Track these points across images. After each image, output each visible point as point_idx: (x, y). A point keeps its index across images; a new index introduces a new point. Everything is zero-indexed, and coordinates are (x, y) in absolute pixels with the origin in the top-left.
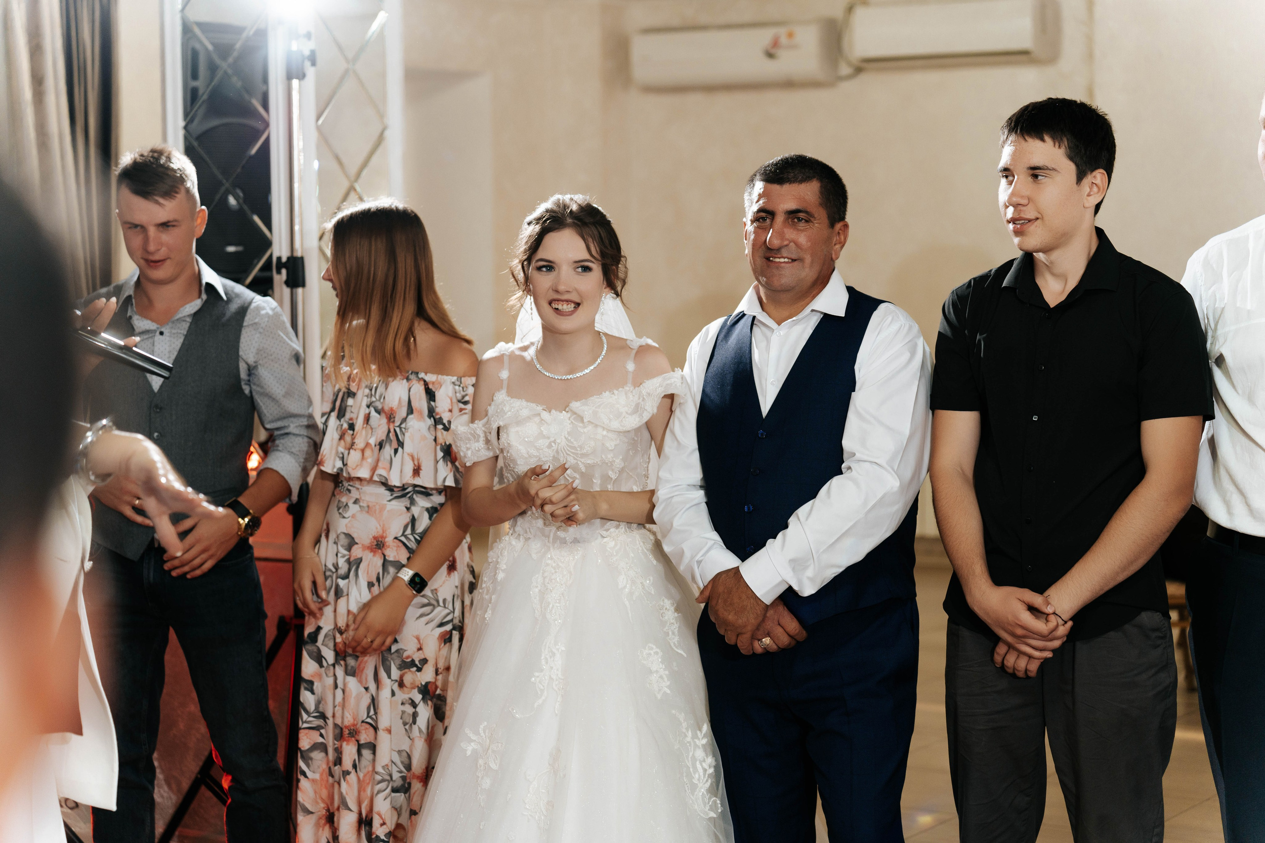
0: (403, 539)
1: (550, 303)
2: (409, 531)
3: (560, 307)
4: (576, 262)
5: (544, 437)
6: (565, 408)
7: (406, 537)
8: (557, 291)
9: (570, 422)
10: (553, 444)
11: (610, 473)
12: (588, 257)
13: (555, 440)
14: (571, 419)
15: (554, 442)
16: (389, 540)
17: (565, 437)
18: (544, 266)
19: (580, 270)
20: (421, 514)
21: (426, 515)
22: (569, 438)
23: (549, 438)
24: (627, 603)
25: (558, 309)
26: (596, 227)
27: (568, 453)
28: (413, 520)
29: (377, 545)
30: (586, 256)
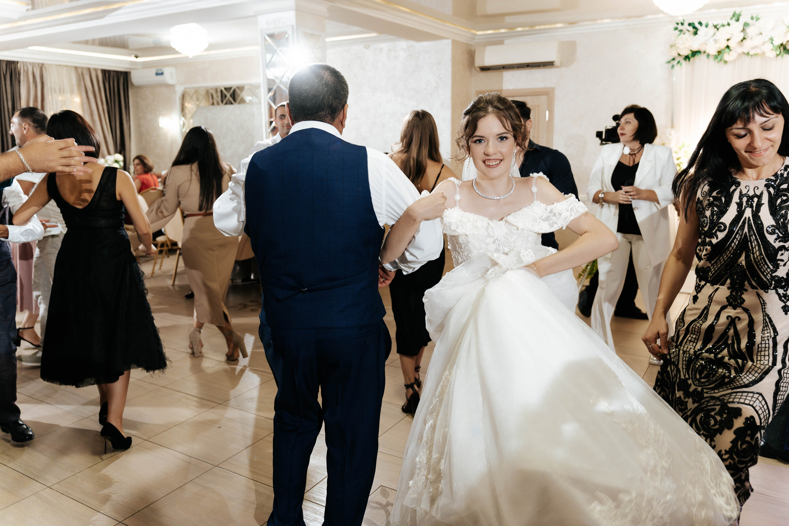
1: (484, 162)
3: (491, 164)
4: (498, 135)
5: (491, 237)
6: (502, 219)
8: (487, 155)
9: (505, 227)
10: (496, 241)
12: (505, 131)
13: (497, 238)
14: (506, 225)
15: (497, 239)
17: (504, 236)
18: (478, 140)
19: (499, 140)
22: (507, 237)
23: (493, 237)
25: (489, 165)
26: (507, 111)
27: (506, 245)
30: (503, 130)
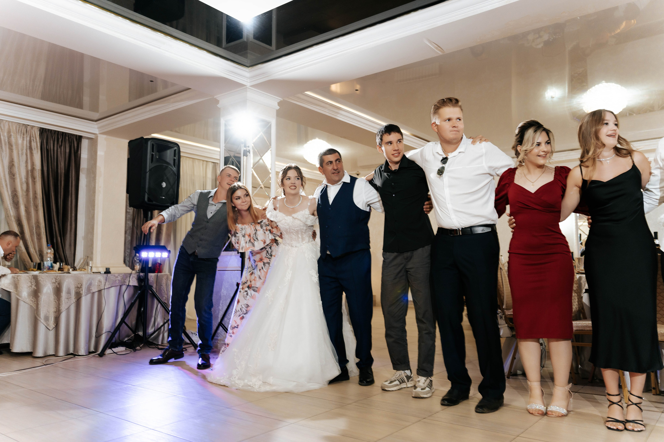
0: (267, 257)
1: (290, 187)
2: (267, 254)
3: (292, 188)
4: (296, 177)
5: (286, 223)
6: (290, 215)
7: (267, 256)
8: (292, 183)
9: (292, 219)
11: (303, 231)
12: (298, 176)
15: (289, 224)
16: (264, 258)
17: (291, 223)
18: (288, 179)
19: (297, 179)
20: (268, 249)
21: (269, 249)
24: (307, 260)
28: (267, 251)
29: (261, 260)
